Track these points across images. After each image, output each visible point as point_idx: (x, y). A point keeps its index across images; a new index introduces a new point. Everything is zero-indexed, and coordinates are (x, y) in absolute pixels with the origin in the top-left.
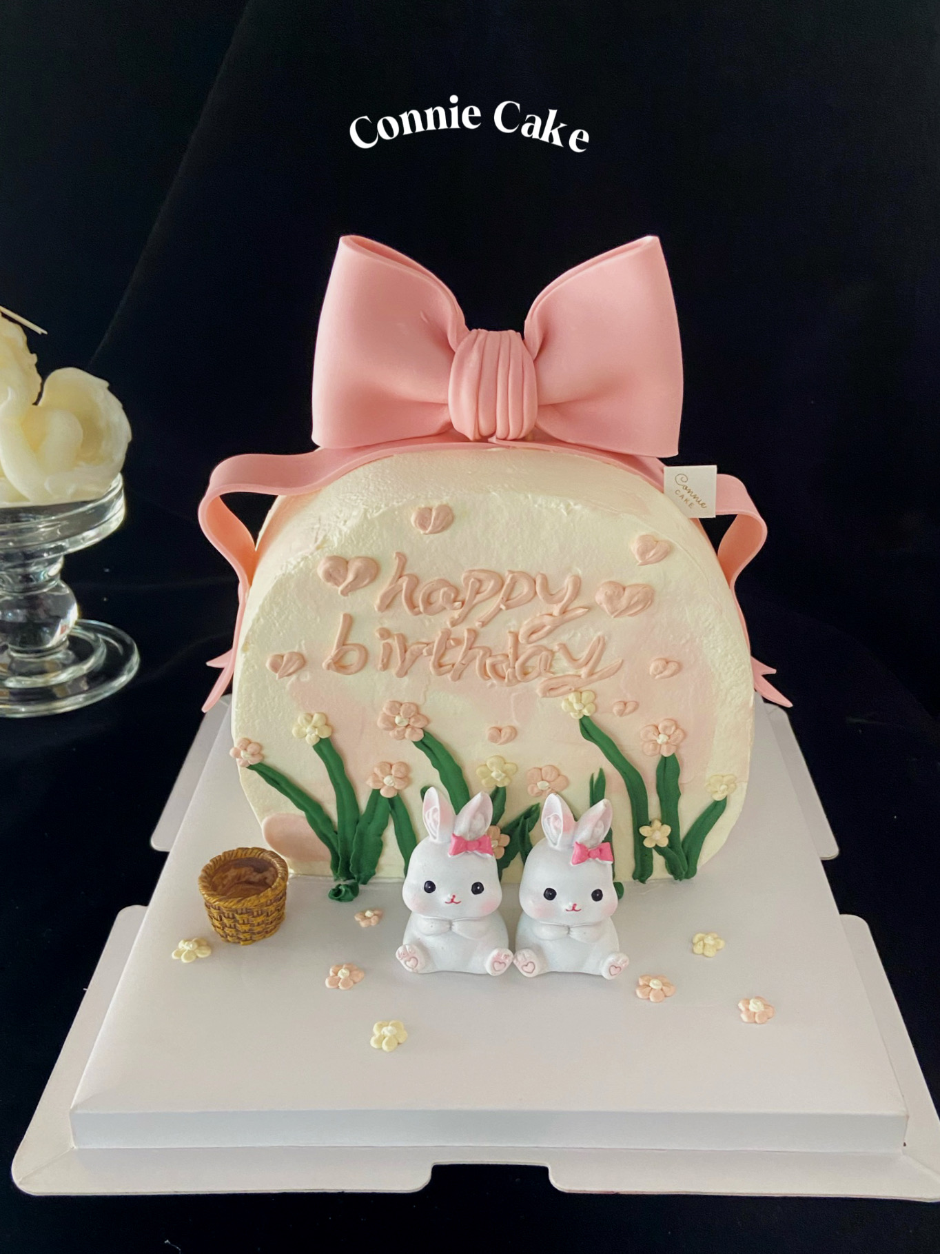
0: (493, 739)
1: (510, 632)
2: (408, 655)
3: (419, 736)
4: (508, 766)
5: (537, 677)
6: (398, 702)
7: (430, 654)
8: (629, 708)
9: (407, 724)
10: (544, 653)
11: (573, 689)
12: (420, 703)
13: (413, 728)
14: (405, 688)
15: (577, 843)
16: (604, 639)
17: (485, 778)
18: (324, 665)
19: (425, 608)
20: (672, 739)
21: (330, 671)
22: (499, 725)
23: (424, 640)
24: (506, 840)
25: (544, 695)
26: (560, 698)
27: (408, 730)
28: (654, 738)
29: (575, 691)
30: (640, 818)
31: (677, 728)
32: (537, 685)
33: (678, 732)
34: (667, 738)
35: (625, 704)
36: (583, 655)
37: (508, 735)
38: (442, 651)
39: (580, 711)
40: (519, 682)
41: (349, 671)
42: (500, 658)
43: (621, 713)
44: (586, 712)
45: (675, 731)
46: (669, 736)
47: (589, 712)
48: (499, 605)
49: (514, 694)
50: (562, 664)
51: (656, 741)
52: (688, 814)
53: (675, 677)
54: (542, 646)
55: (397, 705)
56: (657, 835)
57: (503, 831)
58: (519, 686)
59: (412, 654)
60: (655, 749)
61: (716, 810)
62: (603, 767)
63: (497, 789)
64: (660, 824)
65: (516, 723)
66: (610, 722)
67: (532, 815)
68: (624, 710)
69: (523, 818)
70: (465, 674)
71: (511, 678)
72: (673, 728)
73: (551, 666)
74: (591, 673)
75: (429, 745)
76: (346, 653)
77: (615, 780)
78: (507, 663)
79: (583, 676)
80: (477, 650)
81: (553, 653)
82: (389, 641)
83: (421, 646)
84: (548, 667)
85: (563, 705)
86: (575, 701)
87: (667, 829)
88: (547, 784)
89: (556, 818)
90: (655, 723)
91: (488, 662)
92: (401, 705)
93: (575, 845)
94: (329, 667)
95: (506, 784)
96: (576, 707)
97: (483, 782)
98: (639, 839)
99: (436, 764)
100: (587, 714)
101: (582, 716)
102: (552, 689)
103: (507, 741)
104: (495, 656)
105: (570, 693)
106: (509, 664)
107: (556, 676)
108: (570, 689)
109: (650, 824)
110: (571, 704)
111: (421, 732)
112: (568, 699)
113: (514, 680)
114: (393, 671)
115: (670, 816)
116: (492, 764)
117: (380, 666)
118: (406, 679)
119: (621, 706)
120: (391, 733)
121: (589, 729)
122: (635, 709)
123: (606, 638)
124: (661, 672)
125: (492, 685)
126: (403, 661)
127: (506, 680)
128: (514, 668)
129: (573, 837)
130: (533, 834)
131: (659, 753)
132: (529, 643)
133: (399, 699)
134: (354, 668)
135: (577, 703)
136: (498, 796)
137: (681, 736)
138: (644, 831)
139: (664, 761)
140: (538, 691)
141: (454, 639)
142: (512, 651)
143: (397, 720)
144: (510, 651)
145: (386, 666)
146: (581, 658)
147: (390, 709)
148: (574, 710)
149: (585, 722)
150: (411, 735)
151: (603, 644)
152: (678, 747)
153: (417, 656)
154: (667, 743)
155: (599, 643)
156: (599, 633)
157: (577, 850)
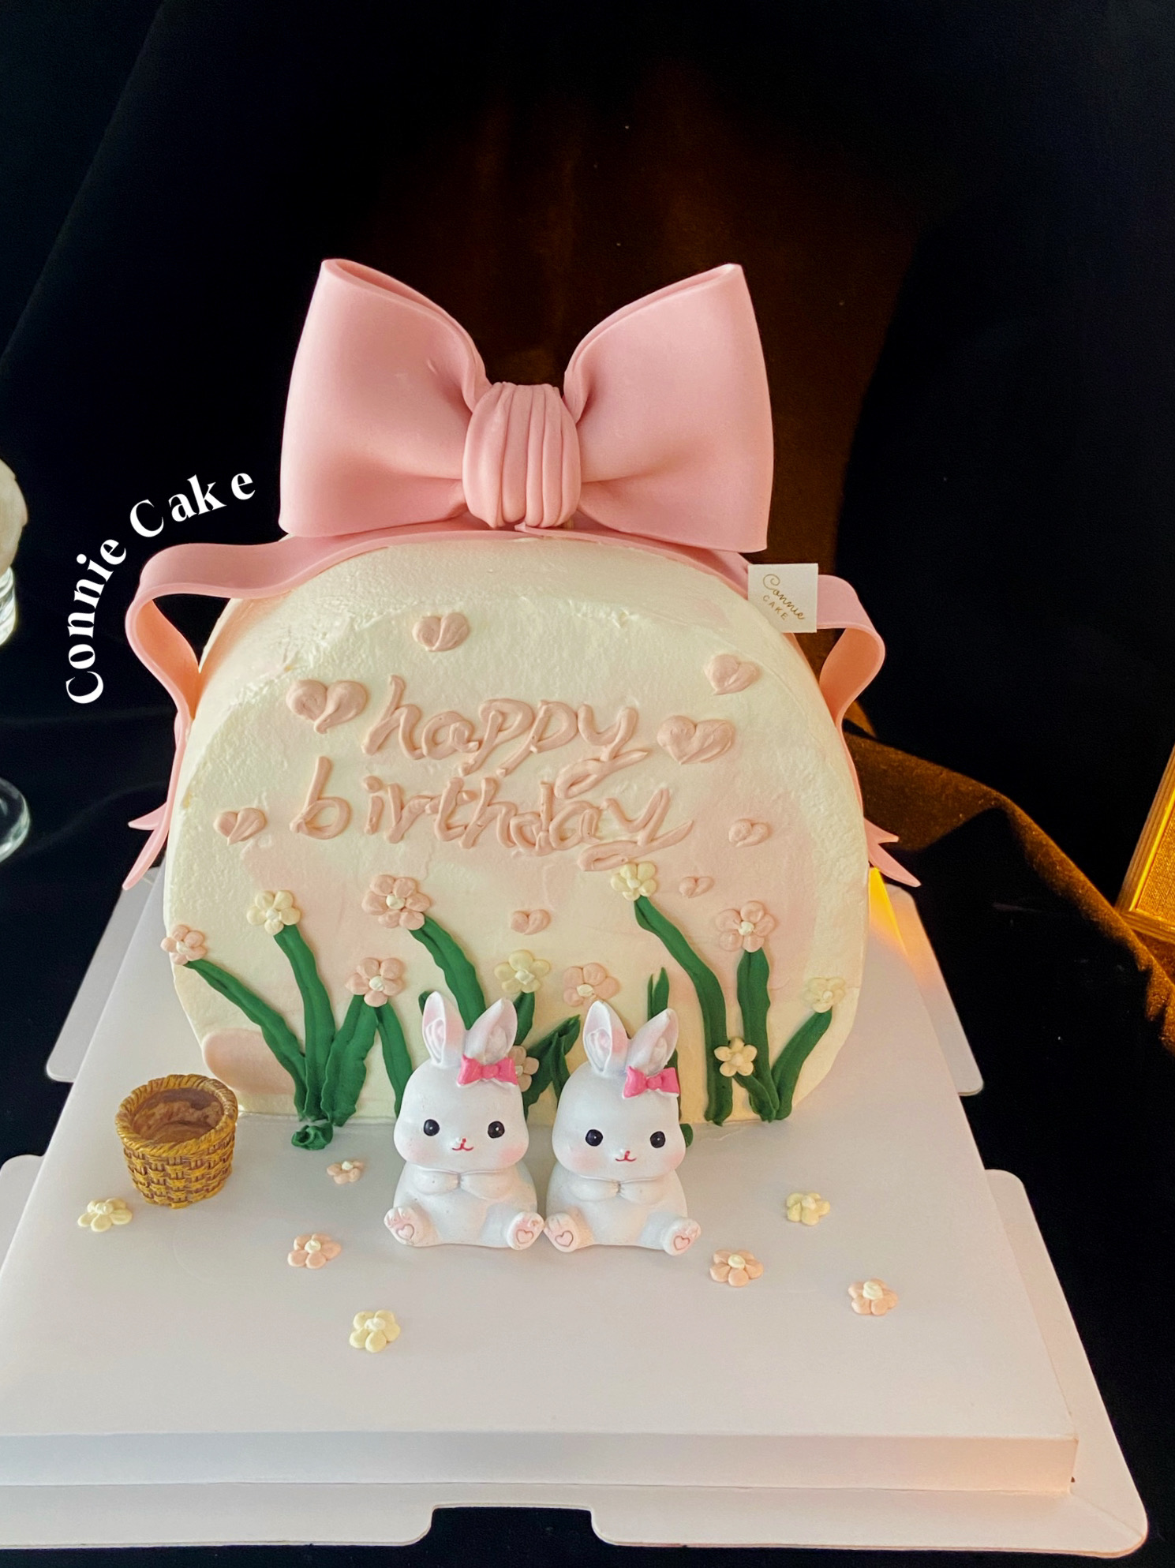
0: (518, 927)
1: (543, 783)
2: (405, 812)
3: (419, 922)
4: (539, 964)
5: (579, 843)
6: (390, 877)
7: (435, 810)
8: (702, 886)
9: (402, 906)
10: (588, 812)
11: (627, 860)
12: (419, 877)
13: (411, 912)
14: (401, 858)
15: (630, 1068)
16: (668, 793)
17: (507, 979)
18: (292, 826)
19: (430, 751)
20: (759, 928)
21: (300, 834)
22: (526, 908)
23: (426, 793)
24: (534, 1065)
25: (588, 869)
26: (609, 871)
27: (404, 915)
28: (736, 927)
29: (630, 862)
30: (715, 1037)
31: (766, 913)
32: (578, 853)
33: (767, 919)
34: (753, 926)
35: (696, 880)
36: (641, 815)
37: (537, 922)
38: (451, 809)
39: (636, 889)
40: (553, 849)
41: (327, 834)
42: (529, 817)
43: (691, 893)
44: (643, 892)
45: (763, 918)
46: (755, 925)
47: (648, 891)
48: (528, 746)
49: (545, 868)
50: (612, 827)
51: (737, 931)
52: (780, 1029)
53: (763, 845)
54: (583, 802)
55: (390, 881)
56: (738, 1059)
57: (530, 1053)
58: (556, 855)
59: (410, 811)
60: (735, 942)
61: (818, 1024)
62: (666, 967)
63: (523, 996)
64: (743, 1044)
65: (550, 908)
66: (674, 905)
67: (569, 1031)
68: (694, 890)
69: (557, 1034)
70: (480, 840)
71: (543, 844)
72: (760, 914)
73: (597, 829)
74: (651, 839)
75: (431, 934)
76: (322, 808)
77: (682, 983)
78: (538, 824)
79: (639, 844)
80: (497, 807)
81: (599, 811)
82: (380, 794)
83: (423, 801)
84: (593, 830)
85: (613, 881)
86: (629, 875)
87: (752, 1052)
88: (591, 989)
89: (603, 1034)
90: (737, 908)
91: (513, 823)
92: (395, 880)
93: (628, 1072)
94: (299, 828)
95: (534, 989)
96: (631, 884)
97: (504, 985)
98: (714, 1064)
99: (441, 961)
100: (645, 894)
101: (638, 897)
102: (598, 860)
103: (535, 931)
104: (523, 815)
105: (622, 865)
106: (541, 825)
107: (605, 841)
108: (623, 860)
109: (728, 1044)
110: (624, 881)
111: (421, 918)
112: (619, 874)
113: (547, 848)
114: (384, 835)
115: (755, 1034)
116: (516, 962)
117: (367, 827)
118: (402, 845)
119: (691, 884)
120: (380, 919)
121: (646, 914)
122: (710, 887)
123: (671, 791)
124: (745, 839)
125: (518, 854)
126: (399, 820)
127: (537, 847)
128: (548, 831)
129: (626, 1060)
130: (570, 1058)
131: (742, 947)
132: (568, 797)
133: (392, 873)
134: (333, 830)
135: (632, 878)
136: (524, 1004)
137: (771, 925)
138: (721, 1053)
139: (749, 956)
140: (579, 862)
141: (467, 792)
142: (544, 808)
143: (389, 901)
144: (542, 809)
145: (375, 828)
146: (635, 820)
147: (380, 886)
148: (628, 889)
149: (642, 905)
150: (408, 920)
151: (666, 800)
152: (766, 939)
153: (415, 817)
154: (752, 934)
155: (662, 796)
156: (663, 785)
157: (630, 1078)
